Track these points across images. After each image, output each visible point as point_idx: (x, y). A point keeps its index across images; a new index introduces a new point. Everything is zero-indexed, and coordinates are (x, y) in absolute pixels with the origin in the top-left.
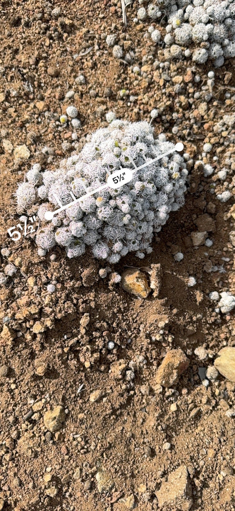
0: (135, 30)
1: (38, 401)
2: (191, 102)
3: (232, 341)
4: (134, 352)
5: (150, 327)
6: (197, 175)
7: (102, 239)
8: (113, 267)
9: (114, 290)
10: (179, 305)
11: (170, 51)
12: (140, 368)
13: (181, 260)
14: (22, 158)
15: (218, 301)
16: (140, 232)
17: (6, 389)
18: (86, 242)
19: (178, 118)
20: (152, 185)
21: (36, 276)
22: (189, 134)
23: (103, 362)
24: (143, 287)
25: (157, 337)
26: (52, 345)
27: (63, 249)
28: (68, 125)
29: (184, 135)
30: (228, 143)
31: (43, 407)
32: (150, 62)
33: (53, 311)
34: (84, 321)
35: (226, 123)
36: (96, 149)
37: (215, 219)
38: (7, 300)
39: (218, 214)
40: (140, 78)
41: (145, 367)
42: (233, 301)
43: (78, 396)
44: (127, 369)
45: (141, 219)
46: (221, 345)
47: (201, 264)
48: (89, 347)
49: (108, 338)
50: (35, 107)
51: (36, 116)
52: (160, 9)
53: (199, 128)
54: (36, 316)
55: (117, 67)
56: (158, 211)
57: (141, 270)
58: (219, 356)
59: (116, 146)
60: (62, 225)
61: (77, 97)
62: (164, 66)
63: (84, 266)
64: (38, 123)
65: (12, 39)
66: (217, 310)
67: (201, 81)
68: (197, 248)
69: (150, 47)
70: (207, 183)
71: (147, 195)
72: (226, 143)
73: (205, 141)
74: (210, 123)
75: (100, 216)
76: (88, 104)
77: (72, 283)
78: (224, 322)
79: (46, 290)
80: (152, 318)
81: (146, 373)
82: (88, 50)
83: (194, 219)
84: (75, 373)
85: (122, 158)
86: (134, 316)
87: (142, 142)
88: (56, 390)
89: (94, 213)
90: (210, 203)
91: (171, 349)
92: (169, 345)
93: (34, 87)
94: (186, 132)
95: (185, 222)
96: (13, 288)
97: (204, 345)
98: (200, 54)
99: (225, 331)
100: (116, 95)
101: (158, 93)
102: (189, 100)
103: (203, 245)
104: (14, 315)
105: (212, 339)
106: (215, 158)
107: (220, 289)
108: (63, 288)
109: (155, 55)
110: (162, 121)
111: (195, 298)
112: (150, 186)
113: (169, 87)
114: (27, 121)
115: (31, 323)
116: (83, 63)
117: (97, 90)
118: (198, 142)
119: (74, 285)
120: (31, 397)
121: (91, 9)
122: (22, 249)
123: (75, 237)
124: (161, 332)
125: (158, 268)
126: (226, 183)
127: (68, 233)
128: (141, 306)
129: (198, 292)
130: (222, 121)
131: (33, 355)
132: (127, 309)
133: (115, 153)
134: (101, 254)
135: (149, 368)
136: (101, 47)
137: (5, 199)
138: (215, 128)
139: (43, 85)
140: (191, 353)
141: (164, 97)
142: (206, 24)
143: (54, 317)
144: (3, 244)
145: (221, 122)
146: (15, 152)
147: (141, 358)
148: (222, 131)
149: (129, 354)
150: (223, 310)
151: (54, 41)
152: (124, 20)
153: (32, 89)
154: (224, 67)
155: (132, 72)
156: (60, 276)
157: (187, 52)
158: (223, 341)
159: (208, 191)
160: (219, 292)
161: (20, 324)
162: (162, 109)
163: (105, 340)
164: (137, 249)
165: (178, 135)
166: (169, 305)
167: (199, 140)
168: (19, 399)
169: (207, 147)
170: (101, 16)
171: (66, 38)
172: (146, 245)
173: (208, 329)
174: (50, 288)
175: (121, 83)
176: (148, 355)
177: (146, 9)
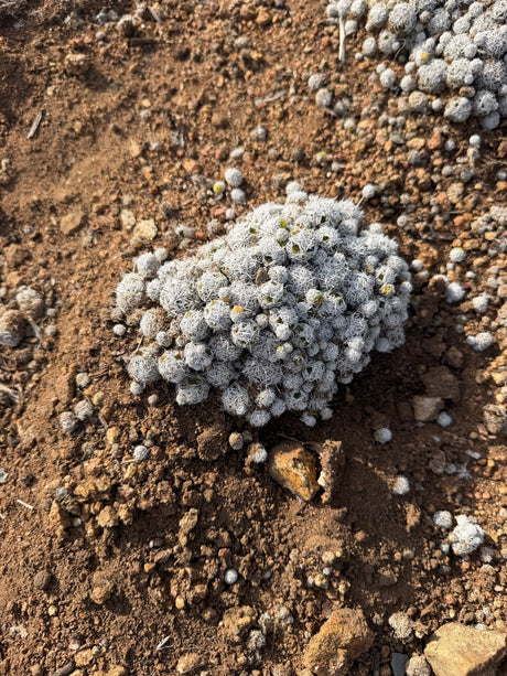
0: (356, 70)
1: (85, 649)
2: (435, 180)
3: (467, 612)
4: (273, 596)
5: (306, 558)
6: (432, 297)
7: (239, 380)
8: (256, 434)
9: (253, 476)
10: (370, 525)
11: (407, 100)
12: (280, 630)
13: (387, 443)
14: (143, 239)
15: (450, 530)
16: (309, 377)
17: (38, 613)
18: (210, 381)
19: (410, 203)
20: (339, 298)
21: (122, 428)
22: (426, 230)
23: (211, 604)
24: (303, 479)
25: (316, 580)
26: (126, 552)
27: (172, 388)
28: (224, 197)
29: (417, 231)
30: (495, 252)
31: (91, 661)
32: (373, 116)
33: (134, 494)
34: (187, 522)
35: (495, 218)
36: (252, 231)
37: (461, 379)
38: (68, 459)
39: (467, 369)
40: (353, 137)
41: (289, 628)
42: (476, 536)
43: (157, 656)
44: (254, 626)
45: (312, 355)
46: (444, 617)
47: (425, 456)
48: (188, 570)
49: (226, 562)
50: (182, 167)
51: (180, 180)
52: (399, 38)
53: (445, 222)
54: (106, 496)
55: (319, 119)
56: (347, 345)
57: (306, 448)
58: (437, 638)
59: (281, 226)
60: (172, 346)
61: (247, 157)
62: (396, 123)
63: (205, 424)
64: (182, 191)
65: (172, 77)
66: (445, 548)
67: (456, 150)
68: (421, 424)
69: (376, 94)
70: (452, 314)
71: (327, 315)
72: (491, 252)
73: (454, 244)
74: (467, 216)
75: (235, 337)
76: (262, 169)
77: (178, 450)
78: (456, 571)
79: (131, 454)
80: (313, 541)
81: (289, 640)
82: (278, 95)
83: (420, 372)
84: (157, 612)
85: (289, 247)
86: (284, 531)
87: (331, 225)
88: (119, 636)
89: (227, 333)
90: (453, 348)
91: (343, 607)
92: (338, 598)
93: (187, 140)
94: (420, 226)
95: (404, 375)
96: (83, 441)
97: (410, 611)
98: (457, 105)
99: (456, 590)
100: (309, 160)
101: (381, 161)
102: (433, 177)
103: (433, 422)
104: (73, 486)
105: (428, 602)
106: (469, 274)
107: (457, 508)
108: (162, 456)
109: (383, 106)
110: (381, 204)
111: (404, 517)
112: (335, 300)
113: (399, 153)
114: (165, 187)
115: (97, 507)
116: (268, 112)
117: (281, 150)
118: (442, 244)
119: (182, 453)
120: (75, 638)
121: (294, 39)
122: (109, 378)
123: (192, 370)
124: (326, 571)
125: (335, 449)
126: (485, 319)
127: (179, 361)
128: (298, 514)
129: (412, 507)
130: (487, 215)
131: (92, 564)
132: (271, 515)
133: (278, 237)
134: (234, 407)
135: (297, 634)
136: (300, 91)
137: (104, 296)
138: (474, 225)
139: (201, 138)
140: (381, 621)
141: (390, 168)
142: (471, 59)
143: (135, 505)
144: (83, 367)
145: (485, 216)
146: (135, 229)
147: (283, 612)
148: (486, 230)
149: (263, 598)
150: (457, 549)
151: (230, 79)
152: (341, 54)
153: (183, 143)
154: (500, 131)
155: (343, 128)
156: (161, 434)
157: (436, 103)
158: (449, 609)
159: (452, 328)
160: (454, 514)
161: (81, 506)
162: (383, 185)
163: (220, 565)
164: (302, 407)
165: (407, 228)
166: (350, 522)
167: (443, 240)
168: (56, 636)
169: (456, 254)
170: (307, 49)
171: (250, 77)
172: (319, 404)
173: (422, 580)
174: (139, 451)
175: (320, 142)
176: (298, 607)
177: (377, 39)
